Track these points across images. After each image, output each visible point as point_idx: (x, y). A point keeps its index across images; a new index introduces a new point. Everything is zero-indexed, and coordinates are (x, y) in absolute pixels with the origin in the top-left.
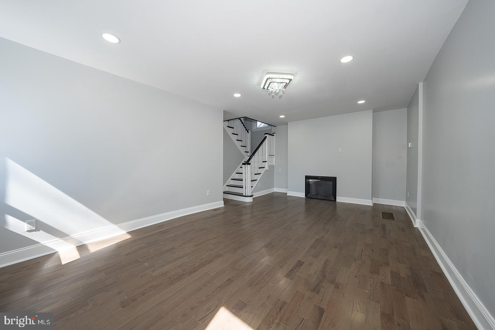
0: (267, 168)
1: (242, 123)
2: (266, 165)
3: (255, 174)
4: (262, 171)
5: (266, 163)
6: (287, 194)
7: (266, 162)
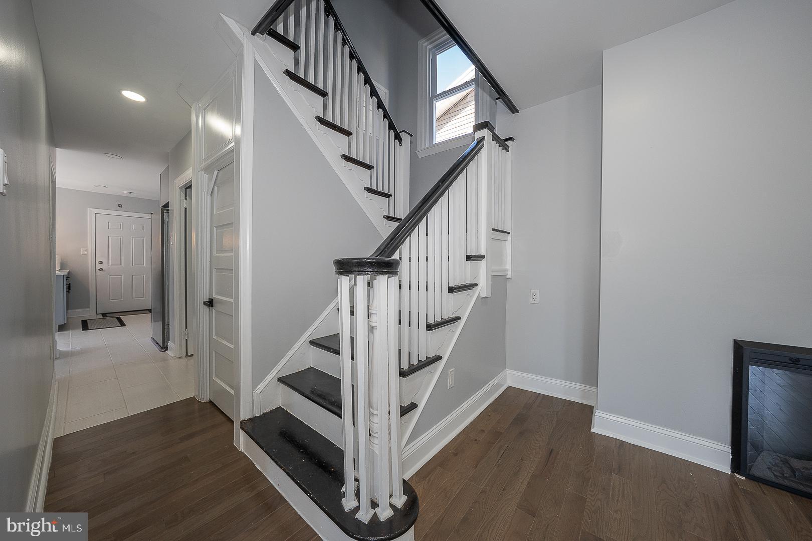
0: (483, 289)
1: (380, 105)
2: (482, 273)
3: (429, 327)
4: (465, 305)
5: (483, 264)
6: (587, 412)
7: (480, 257)
